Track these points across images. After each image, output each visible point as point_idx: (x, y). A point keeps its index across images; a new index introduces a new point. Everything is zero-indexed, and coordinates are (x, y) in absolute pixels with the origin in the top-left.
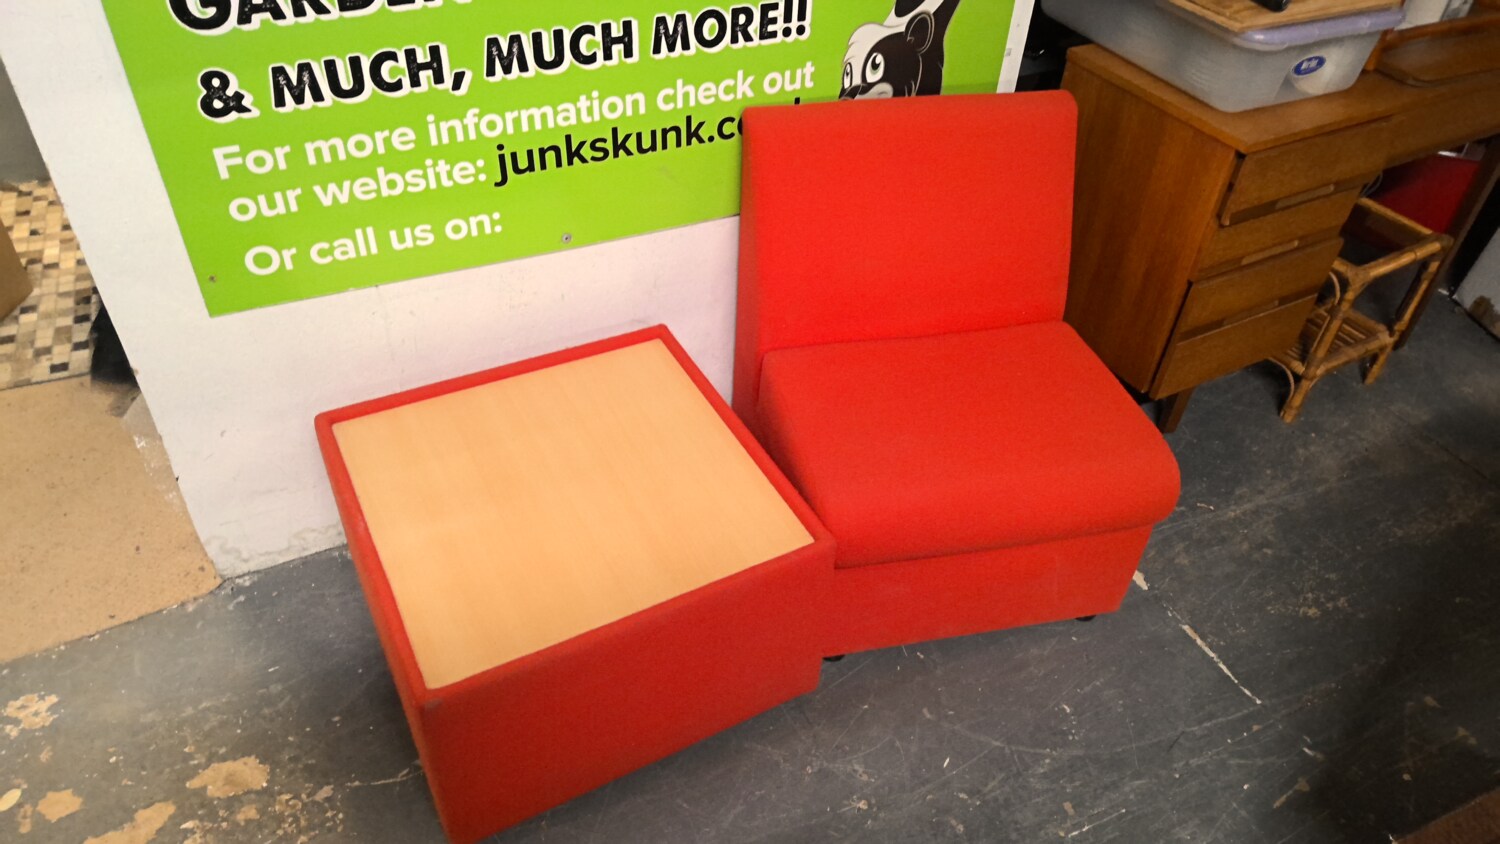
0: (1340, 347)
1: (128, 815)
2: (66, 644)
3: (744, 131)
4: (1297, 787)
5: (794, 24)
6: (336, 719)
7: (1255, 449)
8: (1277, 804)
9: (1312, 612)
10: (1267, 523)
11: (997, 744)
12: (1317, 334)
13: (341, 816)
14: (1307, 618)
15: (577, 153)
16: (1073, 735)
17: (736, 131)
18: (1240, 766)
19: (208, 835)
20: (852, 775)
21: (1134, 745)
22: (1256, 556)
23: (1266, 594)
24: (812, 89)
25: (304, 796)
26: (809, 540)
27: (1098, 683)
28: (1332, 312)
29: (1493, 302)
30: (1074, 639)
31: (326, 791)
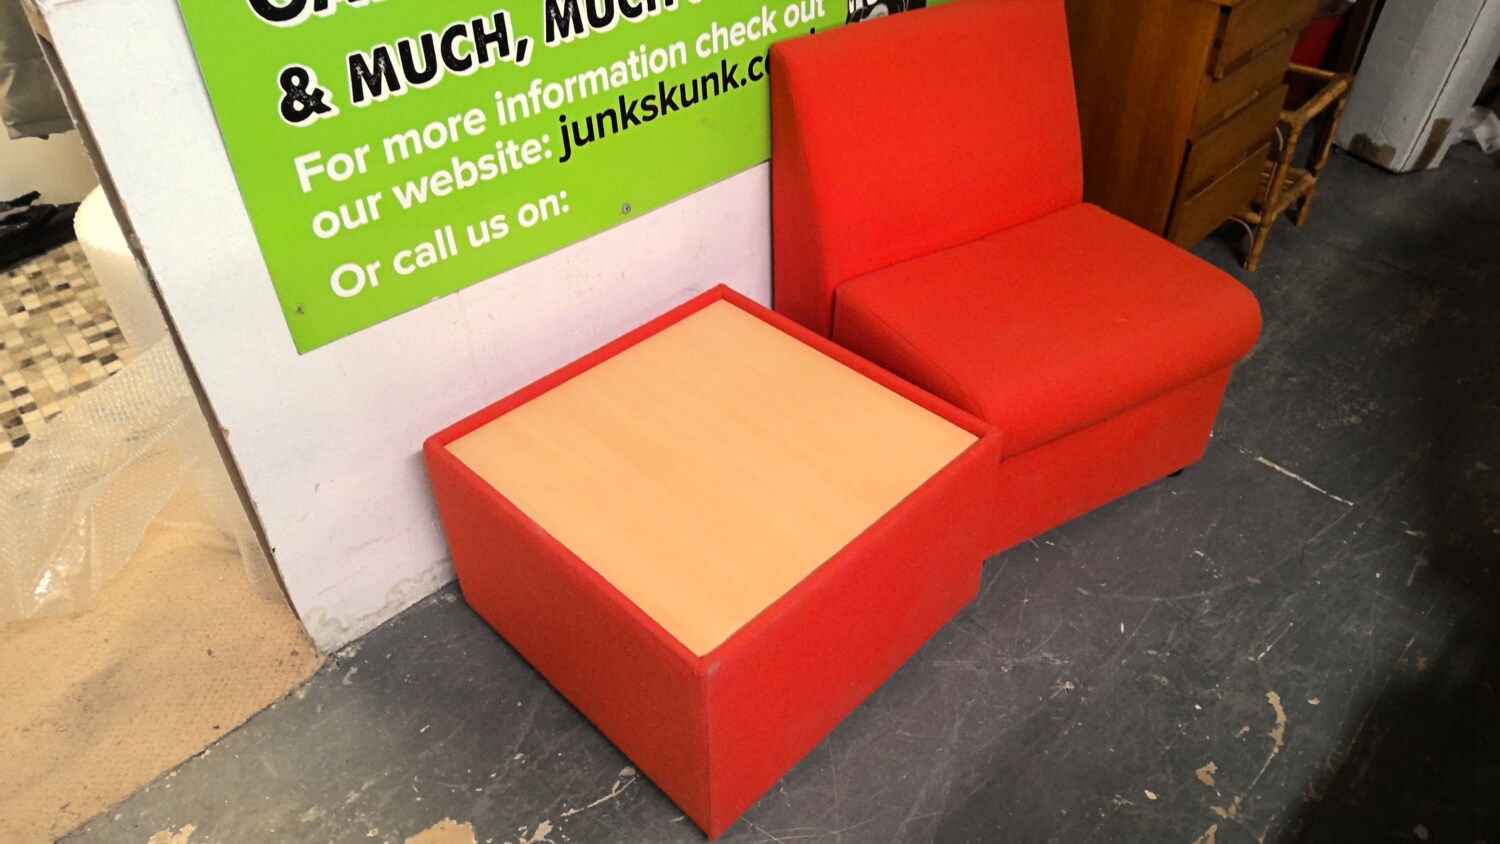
2: (175, 768)
3: (771, 69)
4: (1417, 564)
8: (1409, 583)
9: (1354, 419)
10: (1280, 356)
11: (1157, 599)
14: (1354, 426)
15: (631, 115)
16: (1217, 574)
17: (764, 72)
18: (1365, 560)
20: (1045, 663)
21: (1271, 568)
22: (1286, 386)
23: (1310, 415)
24: (823, 18)
26: (973, 439)
27: (1214, 525)
29: (1369, 136)
30: (1174, 493)
31: (543, 828)
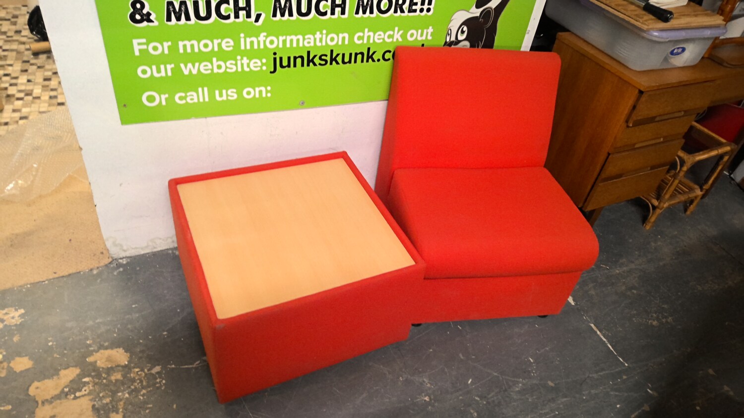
0: (676, 194)
1: (56, 372)
2: (30, 284)
3: (395, 58)
4: (643, 408)
5: (426, 7)
6: (165, 333)
7: (631, 241)
8: (633, 416)
9: (655, 323)
10: (635, 277)
11: (496, 374)
12: (666, 187)
13: (164, 382)
14: (652, 326)
15: (312, 61)
16: (533, 373)
17: (391, 58)
18: (616, 396)
19: (96, 386)
21: (564, 381)
22: (629, 293)
23: (632, 312)
24: (430, 40)
25: (146, 370)
26: (412, 263)
27: (547, 349)
28: (675, 177)
30: (536, 326)
31: (157, 369)
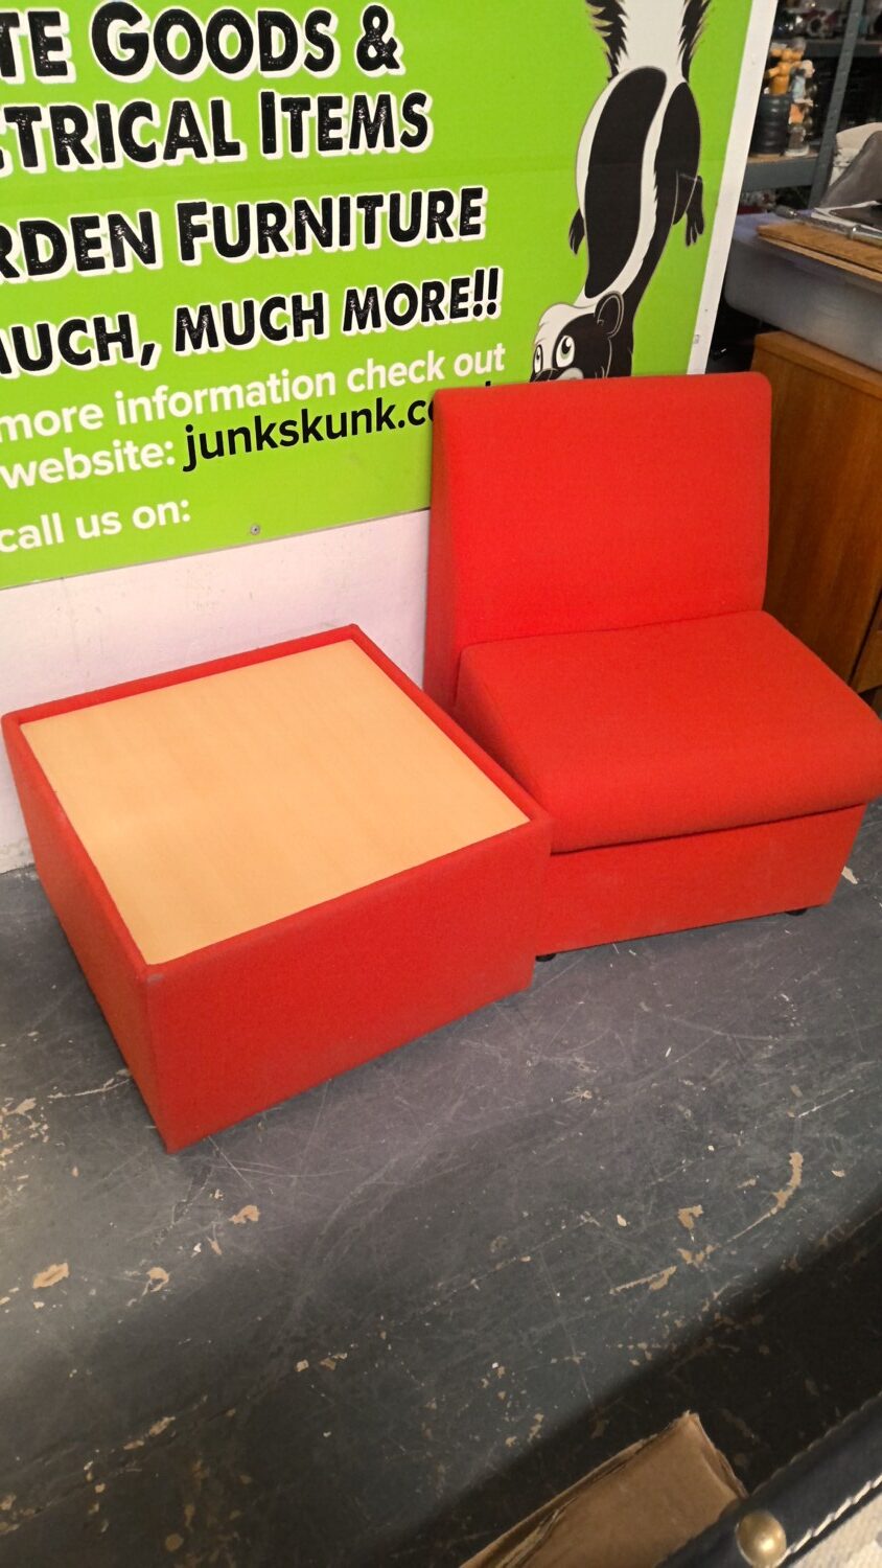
3: (435, 417)
5: (485, 302)
11: (719, 1033)
13: (45, 1127)
15: (267, 437)
16: (794, 1022)
17: (427, 417)
20: (573, 1067)
25: (4, 1110)
26: (523, 819)
27: (815, 973)
30: (787, 932)
31: (28, 1104)
